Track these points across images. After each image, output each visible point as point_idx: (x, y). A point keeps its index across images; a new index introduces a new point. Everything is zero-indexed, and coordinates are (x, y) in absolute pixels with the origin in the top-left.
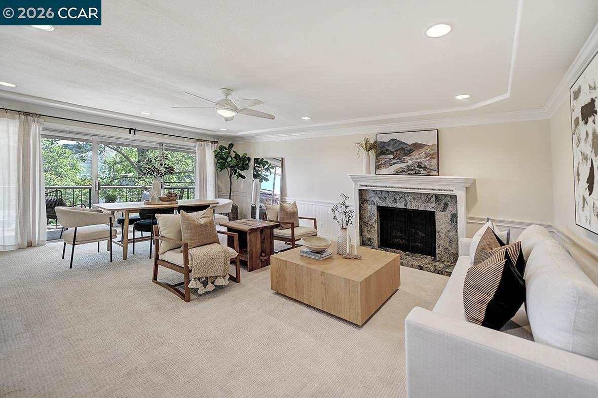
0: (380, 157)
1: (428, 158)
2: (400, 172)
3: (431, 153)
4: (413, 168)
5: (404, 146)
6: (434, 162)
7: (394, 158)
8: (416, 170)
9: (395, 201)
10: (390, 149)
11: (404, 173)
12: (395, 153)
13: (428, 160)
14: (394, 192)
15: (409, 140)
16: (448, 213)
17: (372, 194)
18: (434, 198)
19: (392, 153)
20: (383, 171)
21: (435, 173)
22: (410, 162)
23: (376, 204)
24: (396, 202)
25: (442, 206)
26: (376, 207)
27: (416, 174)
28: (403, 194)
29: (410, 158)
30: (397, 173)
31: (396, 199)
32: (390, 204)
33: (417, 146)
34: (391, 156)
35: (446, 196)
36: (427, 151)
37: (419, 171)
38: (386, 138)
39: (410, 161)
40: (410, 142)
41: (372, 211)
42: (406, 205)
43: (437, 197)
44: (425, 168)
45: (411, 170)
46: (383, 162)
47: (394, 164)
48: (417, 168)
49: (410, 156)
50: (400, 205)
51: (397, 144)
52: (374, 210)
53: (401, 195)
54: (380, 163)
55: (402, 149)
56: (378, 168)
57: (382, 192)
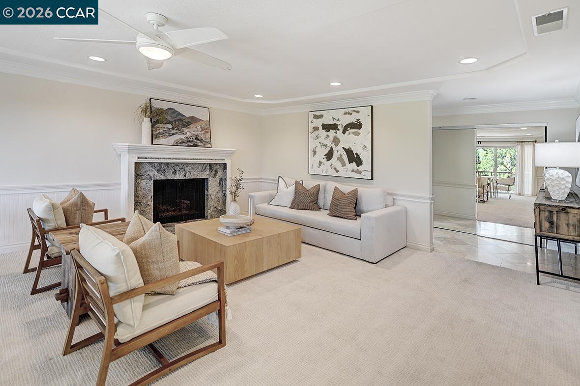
0: (158, 125)
1: (203, 132)
2: (180, 143)
3: (206, 127)
4: (191, 140)
5: (182, 118)
6: (208, 135)
7: (173, 128)
8: (194, 142)
9: (175, 172)
10: (169, 118)
11: (183, 144)
12: (174, 123)
13: (204, 134)
14: (174, 163)
15: (187, 112)
16: (217, 179)
17: (148, 167)
18: (208, 167)
19: (170, 122)
20: (162, 141)
21: (209, 145)
22: (189, 134)
23: (152, 178)
24: (176, 174)
25: (213, 173)
26: (152, 182)
27: (195, 145)
28: (183, 164)
29: (188, 130)
30: (177, 144)
31: (175, 171)
32: (170, 176)
33: (193, 120)
34: (170, 126)
35: (216, 164)
36: (202, 125)
37: (196, 143)
38: (165, 106)
39: (189, 132)
40: (187, 114)
41: (148, 186)
42: (185, 176)
43: (211, 165)
44: (201, 141)
45: (190, 142)
46: (161, 131)
47: (173, 134)
48: (195, 140)
49: (188, 128)
50: (180, 176)
51: (175, 115)
52: (150, 185)
53: (181, 166)
54: (158, 132)
55: (181, 120)
56: (156, 138)
57: (160, 164)
